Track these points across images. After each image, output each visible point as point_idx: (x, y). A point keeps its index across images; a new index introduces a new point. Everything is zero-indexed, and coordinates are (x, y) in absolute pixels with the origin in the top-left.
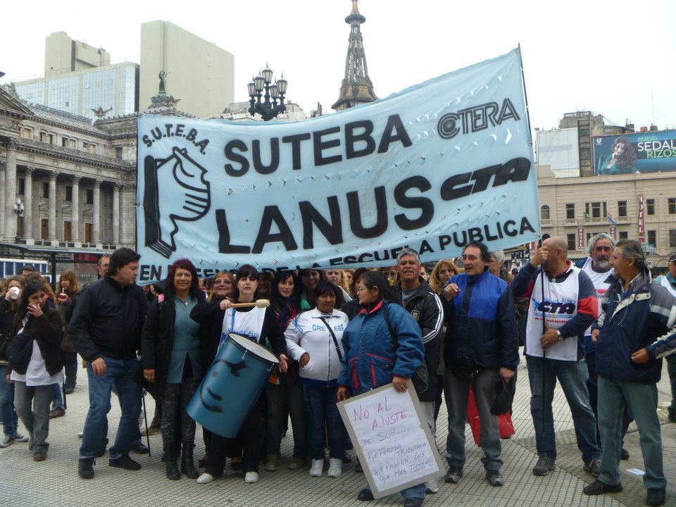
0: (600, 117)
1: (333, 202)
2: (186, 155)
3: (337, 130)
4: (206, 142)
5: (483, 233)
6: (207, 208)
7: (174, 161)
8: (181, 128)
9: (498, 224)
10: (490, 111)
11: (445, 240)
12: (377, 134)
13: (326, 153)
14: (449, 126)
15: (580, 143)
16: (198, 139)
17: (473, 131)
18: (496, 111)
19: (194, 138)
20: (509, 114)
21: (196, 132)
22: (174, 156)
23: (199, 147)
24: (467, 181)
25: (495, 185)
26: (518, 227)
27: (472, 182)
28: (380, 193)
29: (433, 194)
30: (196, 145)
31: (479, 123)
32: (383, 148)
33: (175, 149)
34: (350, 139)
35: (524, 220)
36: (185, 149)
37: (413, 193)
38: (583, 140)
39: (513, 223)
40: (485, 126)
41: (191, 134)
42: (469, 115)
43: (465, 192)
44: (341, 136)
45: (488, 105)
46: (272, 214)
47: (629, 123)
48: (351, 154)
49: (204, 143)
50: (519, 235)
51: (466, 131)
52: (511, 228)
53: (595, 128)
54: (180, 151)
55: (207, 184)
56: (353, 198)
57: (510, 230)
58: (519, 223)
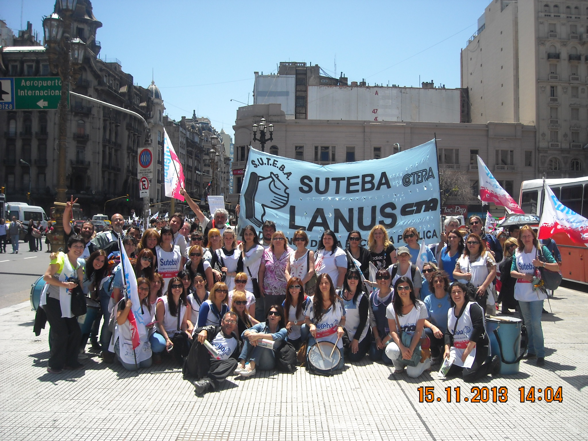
0: (317, 67)
1: (351, 211)
2: (277, 178)
3: (358, 177)
4: (290, 174)
6: (285, 205)
7: (271, 179)
8: (276, 162)
9: (424, 231)
10: (424, 173)
11: (400, 237)
12: (376, 181)
13: (352, 188)
14: (407, 180)
15: (296, 91)
16: (285, 171)
17: (417, 183)
18: (426, 174)
19: (283, 170)
20: (431, 175)
21: (284, 167)
22: (271, 177)
23: (286, 176)
24: (412, 207)
25: (424, 211)
26: (431, 234)
27: (415, 208)
28: (374, 209)
29: (397, 212)
30: (285, 174)
31: (420, 179)
32: (378, 188)
33: (271, 173)
34: (364, 183)
35: (434, 231)
36: (277, 175)
37: (388, 210)
38: (299, 88)
39: (430, 232)
40: (422, 181)
41: (281, 167)
42: (416, 175)
43: (411, 213)
44: (360, 180)
45: (423, 171)
46: (319, 212)
47: (343, 76)
48: (364, 190)
49: (289, 174)
51: (414, 183)
52: (429, 234)
53: (312, 78)
54: (275, 175)
55: (288, 194)
56: (361, 210)
57: (428, 236)
58: (432, 232)
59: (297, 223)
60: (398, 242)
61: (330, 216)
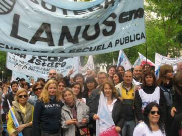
5: (130, 39)
9: (134, 35)
11: (118, 42)
26: (140, 36)
35: (142, 33)
50: (140, 40)
52: (138, 37)
57: (138, 38)
58: (140, 35)
59: (19, 34)
60: (116, 46)
61: (56, 32)
